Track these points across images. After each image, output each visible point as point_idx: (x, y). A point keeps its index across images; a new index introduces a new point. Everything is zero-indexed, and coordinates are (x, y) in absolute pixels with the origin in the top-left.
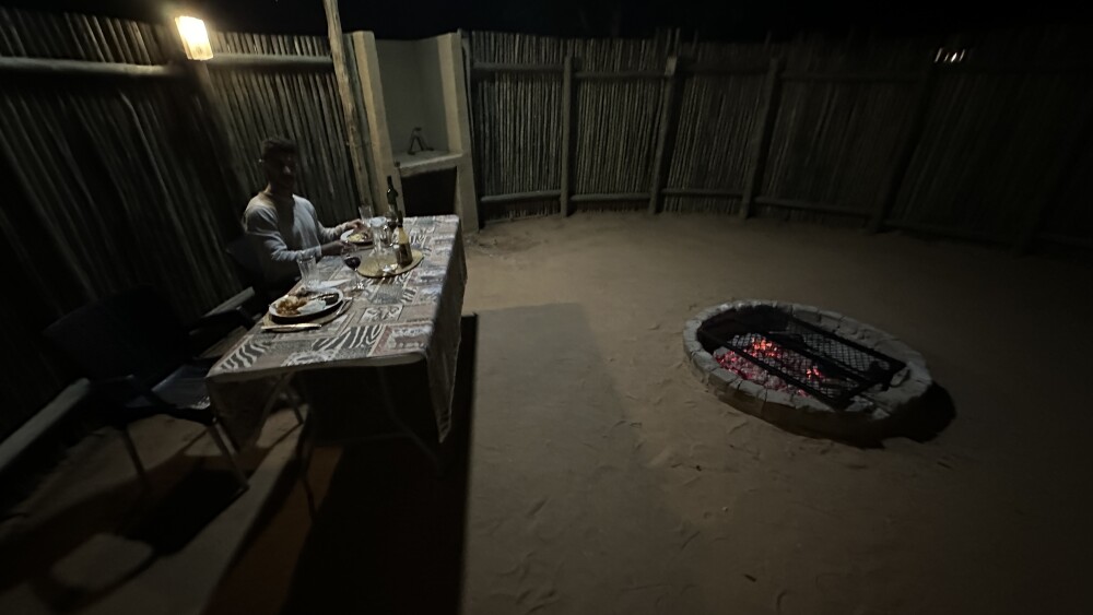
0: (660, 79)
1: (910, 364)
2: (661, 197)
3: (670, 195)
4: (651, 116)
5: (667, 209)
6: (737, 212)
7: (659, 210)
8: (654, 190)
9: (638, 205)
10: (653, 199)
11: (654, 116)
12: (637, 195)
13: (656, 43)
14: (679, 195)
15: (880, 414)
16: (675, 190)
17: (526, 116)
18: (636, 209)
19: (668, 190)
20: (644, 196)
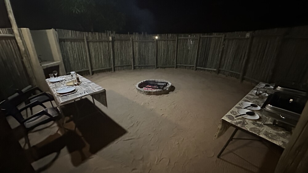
0: (108, 41)
1: (168, 83)
2: (114, 67)
3: (116, 67)
4: (108, 49)
5: (117, 70)
6: (131, 69)
7: (114, 71)
8: (112, 66)
9: (110, 70)
10: (113, 68)
11: (109, 49)
12: (108, 68)
13: (106, 34)
14: (118, 67)
15: (167, 89)
16: (117, 66)
17: (76, 50)
18: (109, 71)
19: (115, 66)
20: (110, 68)
